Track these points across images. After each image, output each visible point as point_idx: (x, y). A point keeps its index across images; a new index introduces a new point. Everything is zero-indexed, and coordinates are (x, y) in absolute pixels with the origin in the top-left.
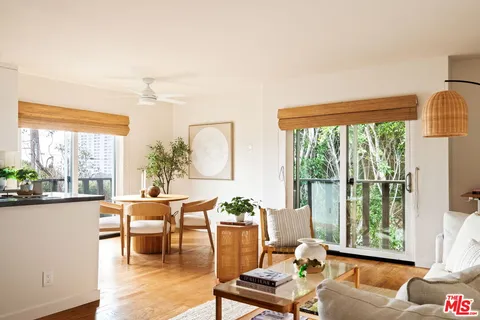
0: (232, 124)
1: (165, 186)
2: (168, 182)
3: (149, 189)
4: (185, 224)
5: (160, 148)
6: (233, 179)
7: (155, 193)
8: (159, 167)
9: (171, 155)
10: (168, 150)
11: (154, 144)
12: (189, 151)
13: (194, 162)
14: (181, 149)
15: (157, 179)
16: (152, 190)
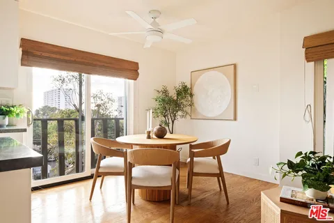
0: (235, 66)
1: (171, 125)
2: (173, 122)
3: (155, 130)
4: (195, 170)
5: (165, 92)
6: (235, 119)
7: (161, 134)
8: (165, 109)
9: (176, 98)
10: (173, 94)
11: (160, 89)
12: (191, 95)
13: (195, 104)
14: (185, 92)
15: (163, 119)
16: (158, 130)
